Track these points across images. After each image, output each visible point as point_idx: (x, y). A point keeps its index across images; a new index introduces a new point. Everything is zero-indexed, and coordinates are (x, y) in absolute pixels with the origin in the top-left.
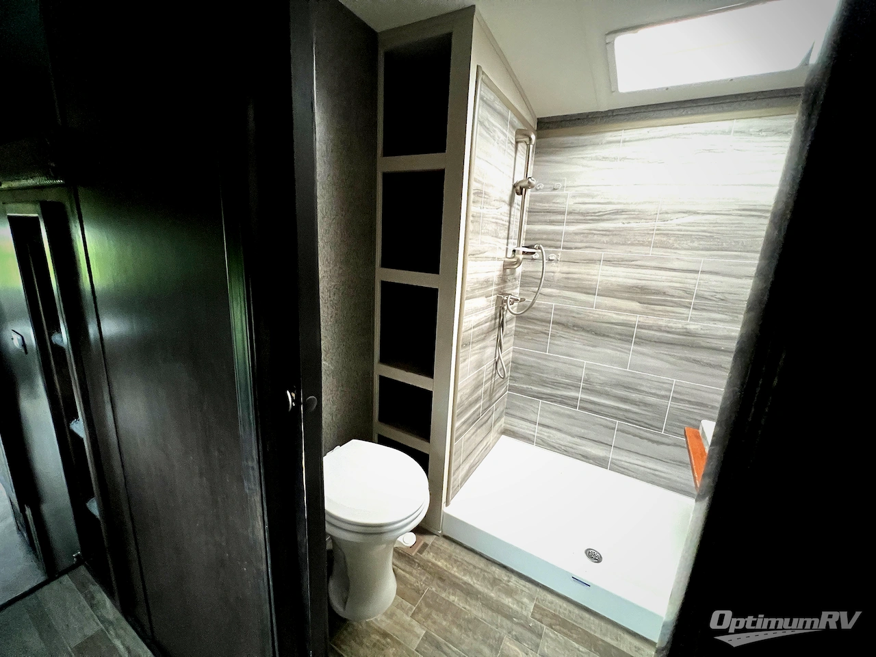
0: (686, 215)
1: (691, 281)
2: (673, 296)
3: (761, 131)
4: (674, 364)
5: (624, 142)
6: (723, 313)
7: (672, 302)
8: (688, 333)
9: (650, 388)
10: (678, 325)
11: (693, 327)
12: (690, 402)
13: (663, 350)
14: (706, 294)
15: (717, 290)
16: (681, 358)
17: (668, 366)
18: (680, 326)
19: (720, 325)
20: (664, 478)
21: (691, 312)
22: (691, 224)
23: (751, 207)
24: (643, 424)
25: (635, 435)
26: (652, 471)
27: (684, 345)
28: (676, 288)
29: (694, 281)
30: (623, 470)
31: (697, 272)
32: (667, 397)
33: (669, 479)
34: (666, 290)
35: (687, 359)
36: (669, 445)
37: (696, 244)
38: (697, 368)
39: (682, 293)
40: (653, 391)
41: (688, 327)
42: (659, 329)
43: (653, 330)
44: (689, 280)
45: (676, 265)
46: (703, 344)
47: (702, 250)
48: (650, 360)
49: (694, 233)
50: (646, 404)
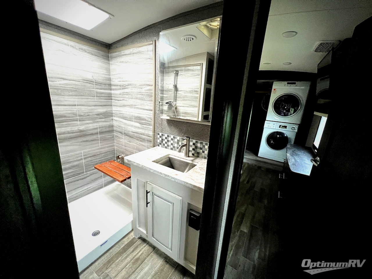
0: (62, 80)
1: (75, 109)
2: (69, 117)
3: (80, 49)
4: (80, 145)
6: (90, 120)
7: (70, 120)
8: (81, 131)
9: (73, 159)
10: (76, 129)
11: (82, 128)
12: (90, 157)
13: (73, 141)
14: (82, 114)
15: (85, 112)
16: (82, 142)
17: (78, 147)
18: (77, 129)
19: (91, 125)
20: (91, 189)
21: (79, 123)
22: (67, 84)
23: (86, 79)
24: (76, 175)
25: (78, 180)
26: (87, 190)
27: (81, 136)
28: (69, 113)
29: (75, 110)
30: (75, 199)
31: (75, 105)
32: (82, 159)
33: (93, 188)
34: (66, 115)
35: (84, 141)
36: (89, 176)
37: (71, 93)
38: (88, 143)
39: (73, 115)
40: (75, 160)
41: (80, 129)
42: (69, 133)
43: (66, 134)
44: (73, 109)
45: (66, 103)
46: (87, 134)
47: (74, 96)
48: (69, 147)
49: (68, 89)
50: (74, 166)
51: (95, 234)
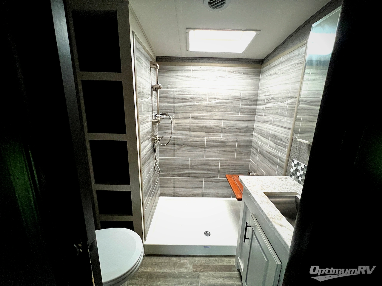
0: (216, 99)
2: (216, 129)
3: (234, 71)
4: (219, 153)
5: (193, 70)
6: (231, 133)
7: (216, 131)
8: (222, 142)
9: (213, 163)
10: (218, 139)
11: (223, 139)
12: (225, 165)
13: (215, 149)
14: (226, 127)
15: (229, 125)
16: (221, 151)
17: (217, 154)
18: (219, 139)
19: (231, 138)
20: (221, 194)
21: (222, 134)
22: (218, 103)
23: (234, 97)
24: (212, 177)
25: (212, 182)
26: (217, 193)
27: (221, 146)
28: (216, 126)
29: (221, 123)
30: (207, 195)
31: (222, 120)
32: (218, 165)
33: (222, 194)
34: (214, 127)
35: (222, 151)
36: (221, 182)
37: (220, 110)
38: (225, 153)
39: (219, 128)
40: (214, 164)
41: (222, 139)
42: (213, 142)
43: (211, 142)
44: (220, 123)
45: (215, 118)
46: (227, 145)
47: (223, 112)
48: (212, 153)
49: (220, 106)
50: (212, 169)
51: (207, 234)
